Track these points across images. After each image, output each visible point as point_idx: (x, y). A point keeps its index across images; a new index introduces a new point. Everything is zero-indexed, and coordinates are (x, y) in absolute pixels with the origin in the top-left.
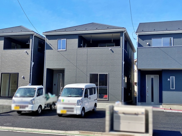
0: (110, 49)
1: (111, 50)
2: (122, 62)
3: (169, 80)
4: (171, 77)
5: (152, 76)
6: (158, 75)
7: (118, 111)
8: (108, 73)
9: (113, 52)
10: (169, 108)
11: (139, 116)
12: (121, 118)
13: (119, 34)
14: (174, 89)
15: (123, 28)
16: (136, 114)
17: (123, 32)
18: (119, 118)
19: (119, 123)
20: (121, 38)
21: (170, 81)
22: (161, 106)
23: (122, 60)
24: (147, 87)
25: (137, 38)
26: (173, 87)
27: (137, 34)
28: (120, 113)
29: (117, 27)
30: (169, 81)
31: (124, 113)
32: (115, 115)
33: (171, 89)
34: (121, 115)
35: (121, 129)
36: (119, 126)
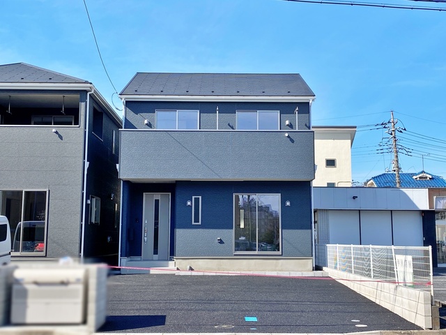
0: (54, 130)
1: (56, 132)
2: (82, 163)
3: (189, 203)
4: (193, 197)
5: (157, 196)
6: (170, 194)
7: (22, 279)
8: (47, 190)
9: (61, 137)
10: (188, 267)
11: (70, 287)
12: (30, 294)
13: (78, 96)
14: (200, 223)
15: (86, 82)
16: (63, 283)
17: (86, 92)
18: (24, 294)
19: (24, 306)
20: (82, 105)
21: (191, 206)
22: (171, 264)
23: (82, 158)
24: (145, 221)
25: (123, 107)
26: (197, 220)
27: (121, 99)
28: (29, 283)
29: (74, 79)
30: (189, 206)
31: (36, 283)
32: (15, 287)
33: (193, 223)
34: (30, 287)
35: (29, 320)
36: (24, 314)
